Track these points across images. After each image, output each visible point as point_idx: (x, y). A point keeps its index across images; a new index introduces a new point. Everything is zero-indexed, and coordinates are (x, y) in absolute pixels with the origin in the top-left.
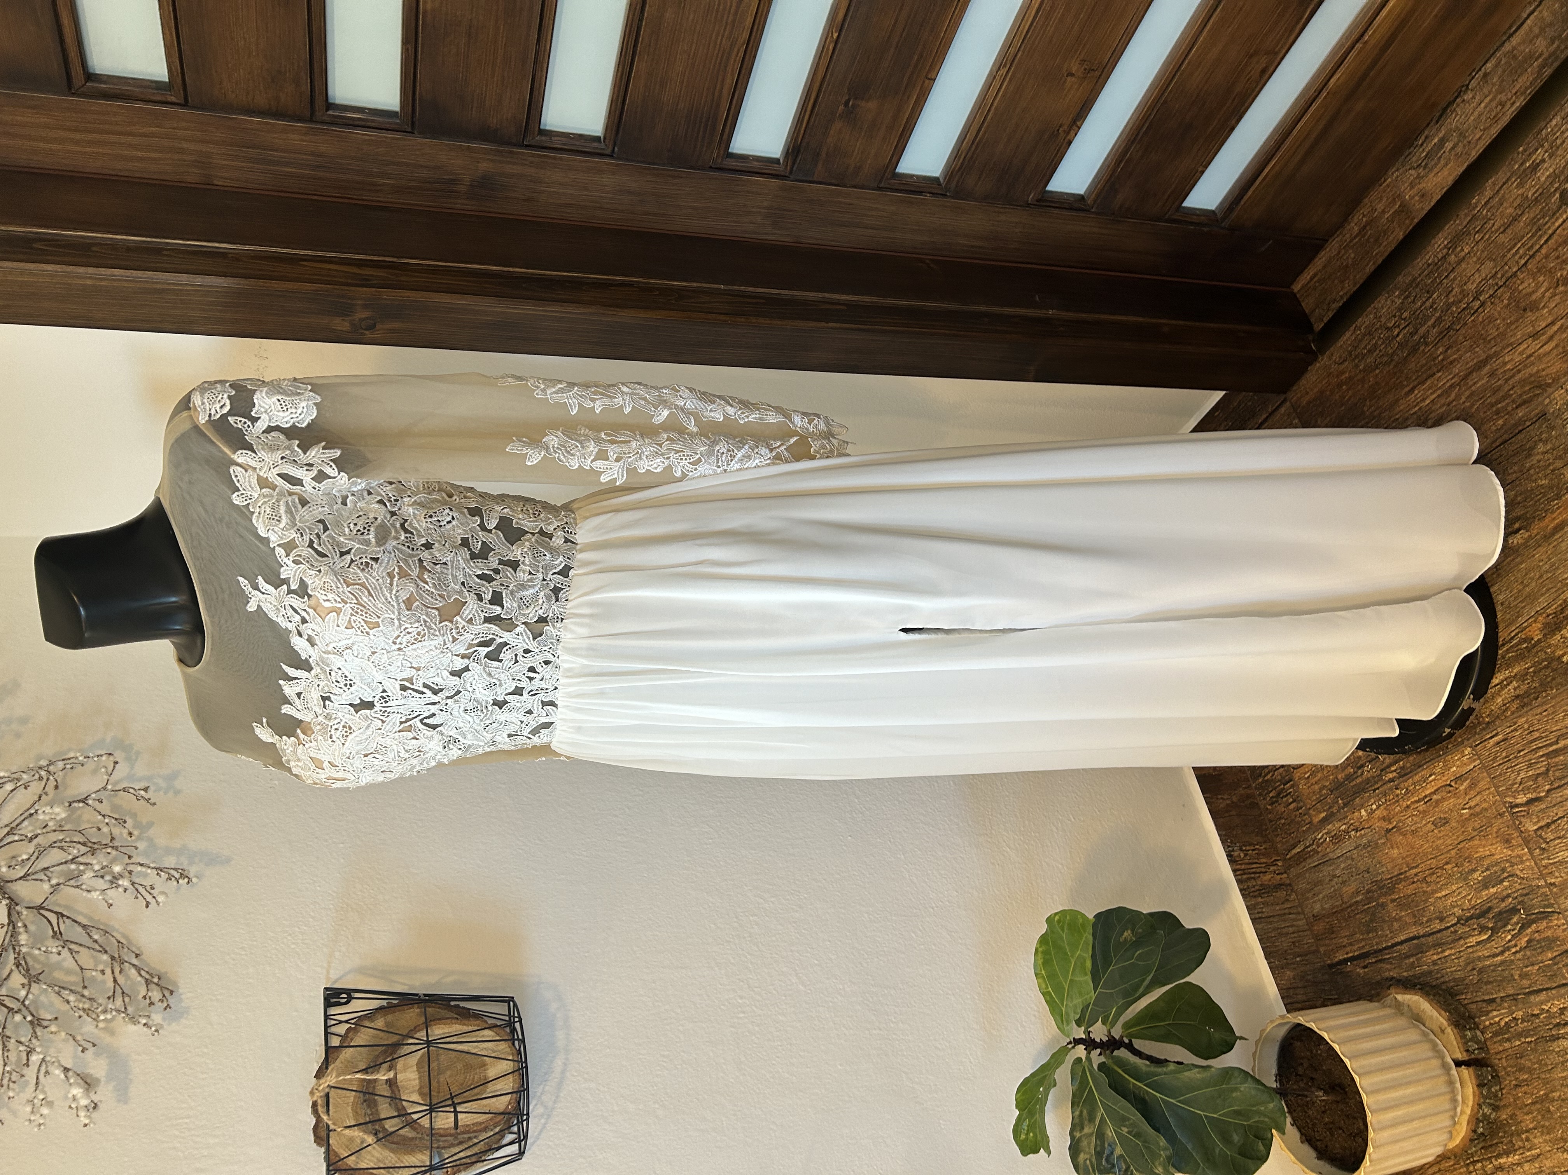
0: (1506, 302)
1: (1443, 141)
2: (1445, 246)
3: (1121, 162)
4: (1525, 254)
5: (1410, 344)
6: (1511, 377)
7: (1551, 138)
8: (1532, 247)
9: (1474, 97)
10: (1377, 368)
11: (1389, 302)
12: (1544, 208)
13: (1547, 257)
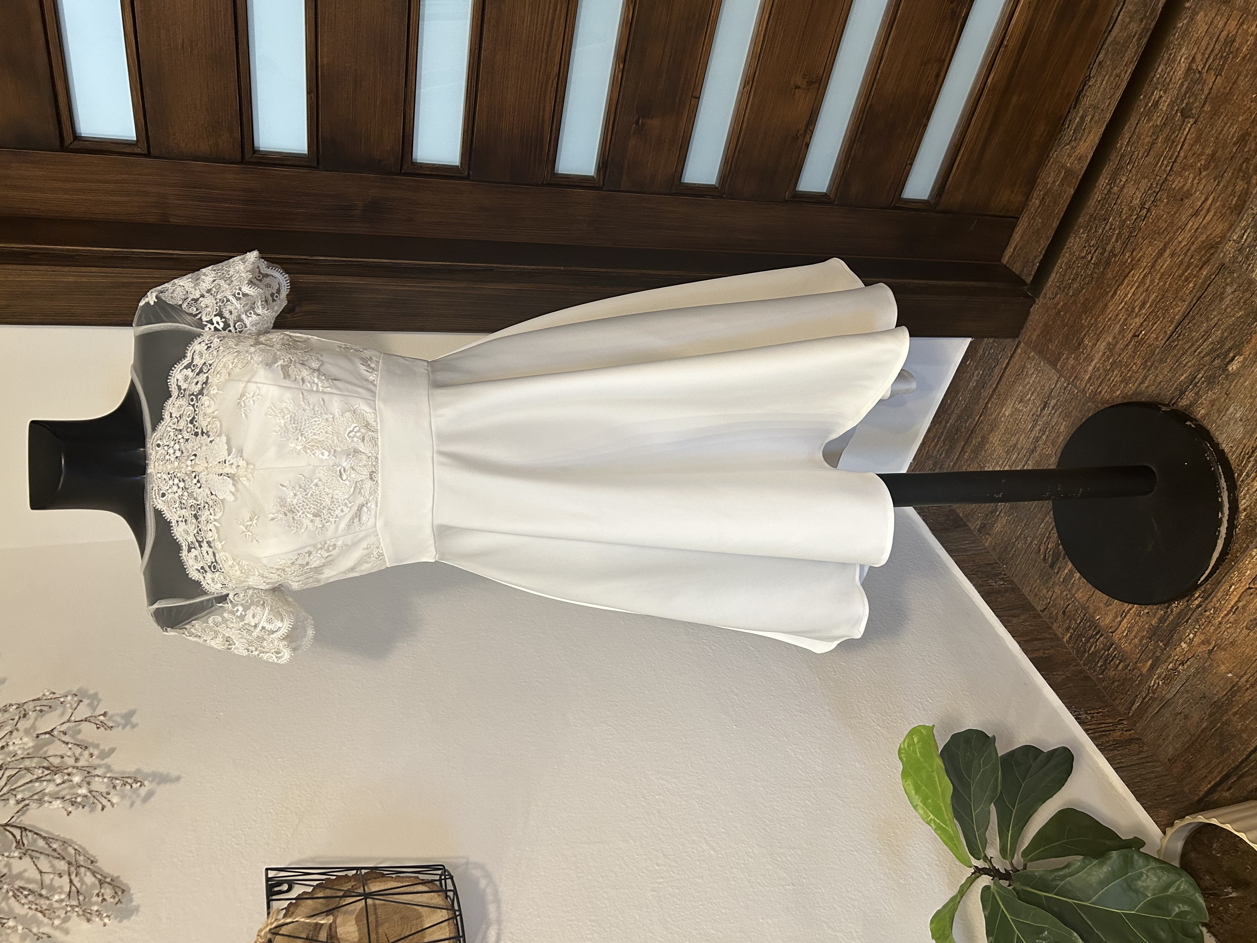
0: (1165, 201)
1: (1083, 118)
2: (1108, 184)
3: (848, 159)
4: (1169, 163)
5: (1103, 261)
6: (1188, 250)
7: (1161, 80)
8: (1172, 156)
9: (1096, 81)
10: (1083, 288)
11: (1077, 239)
12: (1171, 127)
13: (1185, 157)
